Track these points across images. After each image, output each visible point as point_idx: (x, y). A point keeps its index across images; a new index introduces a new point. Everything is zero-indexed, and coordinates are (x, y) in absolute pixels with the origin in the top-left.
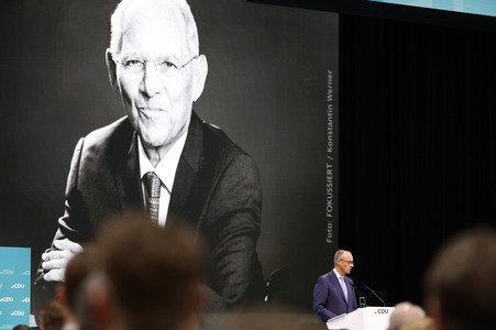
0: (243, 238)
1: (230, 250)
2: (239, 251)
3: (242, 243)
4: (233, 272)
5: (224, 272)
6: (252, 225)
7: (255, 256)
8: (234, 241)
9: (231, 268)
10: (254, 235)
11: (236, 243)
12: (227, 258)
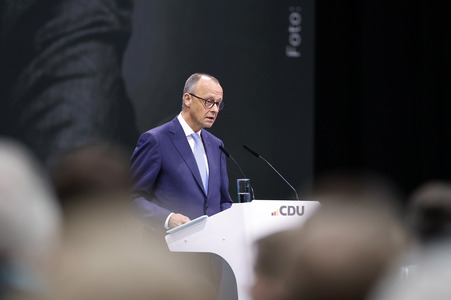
0: (92, 46)
1: (60, 73)
2: (81, 76)
3: (91, 58)
4: (68, 124)
5: (47, 122)
6: (112, 18)
7: (119, 86)
8: (70, 52)
9: (64, 112)
10: (118, 40)
11: (75, 58)
12: (53, 92)
